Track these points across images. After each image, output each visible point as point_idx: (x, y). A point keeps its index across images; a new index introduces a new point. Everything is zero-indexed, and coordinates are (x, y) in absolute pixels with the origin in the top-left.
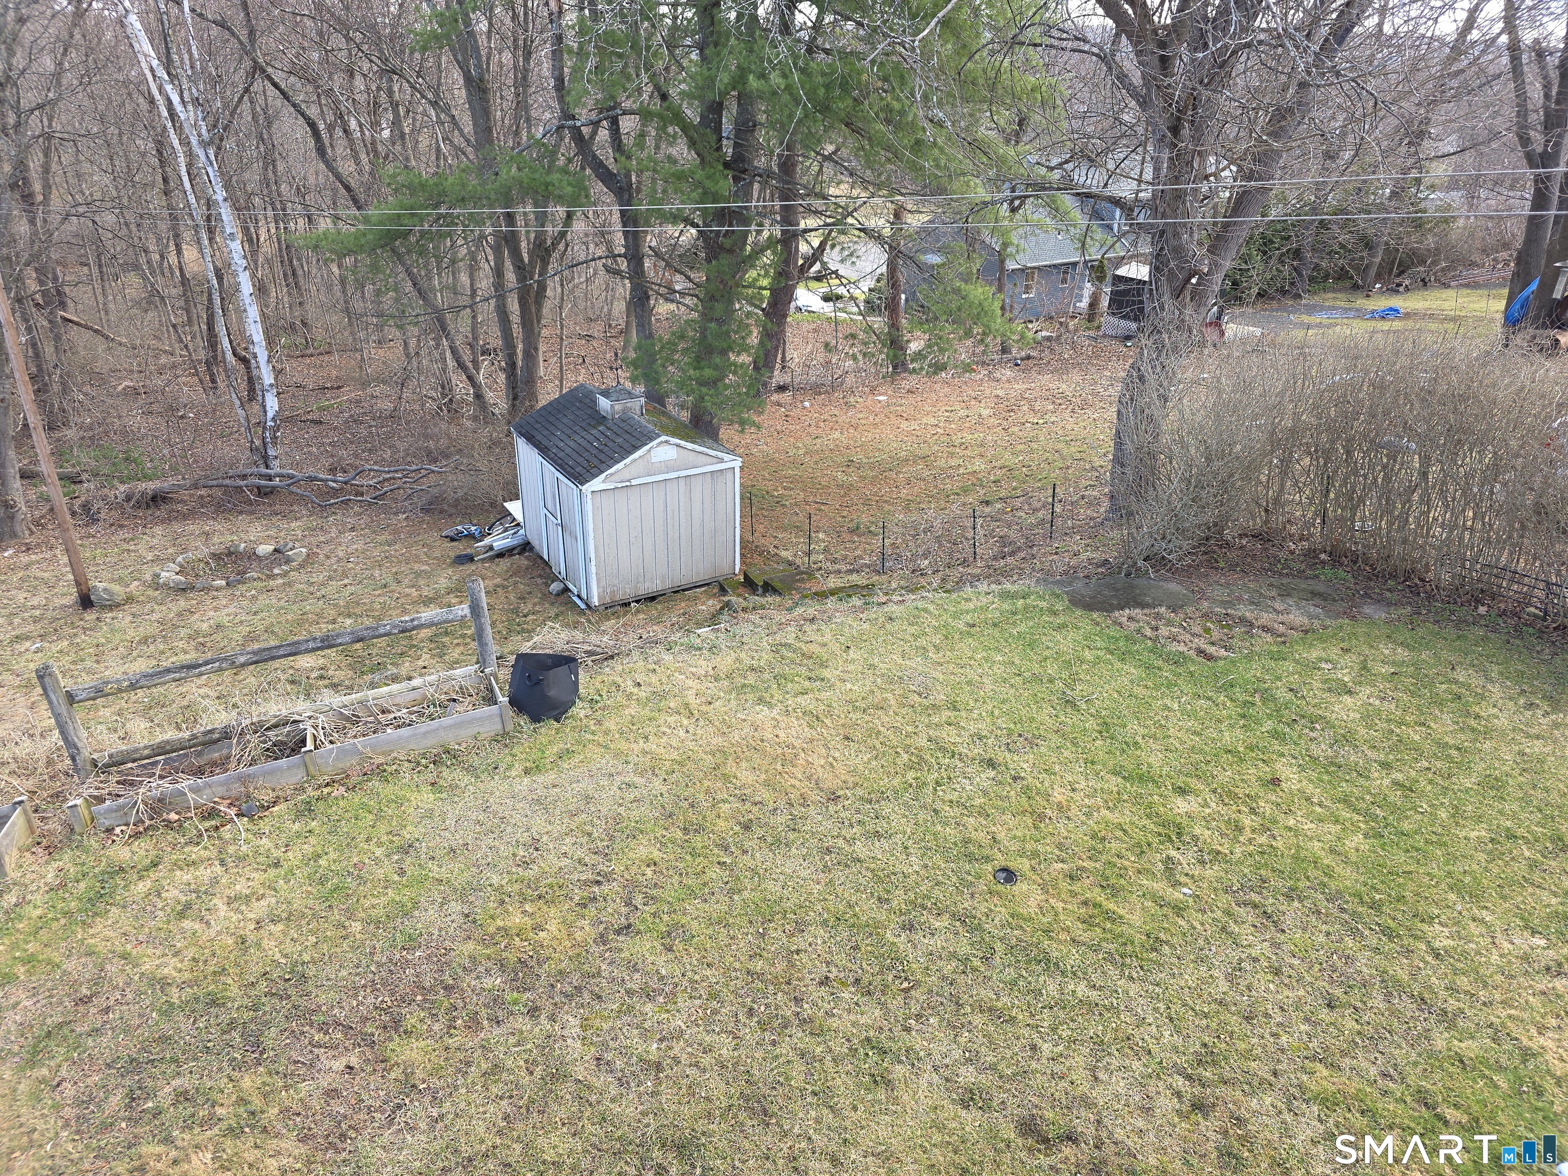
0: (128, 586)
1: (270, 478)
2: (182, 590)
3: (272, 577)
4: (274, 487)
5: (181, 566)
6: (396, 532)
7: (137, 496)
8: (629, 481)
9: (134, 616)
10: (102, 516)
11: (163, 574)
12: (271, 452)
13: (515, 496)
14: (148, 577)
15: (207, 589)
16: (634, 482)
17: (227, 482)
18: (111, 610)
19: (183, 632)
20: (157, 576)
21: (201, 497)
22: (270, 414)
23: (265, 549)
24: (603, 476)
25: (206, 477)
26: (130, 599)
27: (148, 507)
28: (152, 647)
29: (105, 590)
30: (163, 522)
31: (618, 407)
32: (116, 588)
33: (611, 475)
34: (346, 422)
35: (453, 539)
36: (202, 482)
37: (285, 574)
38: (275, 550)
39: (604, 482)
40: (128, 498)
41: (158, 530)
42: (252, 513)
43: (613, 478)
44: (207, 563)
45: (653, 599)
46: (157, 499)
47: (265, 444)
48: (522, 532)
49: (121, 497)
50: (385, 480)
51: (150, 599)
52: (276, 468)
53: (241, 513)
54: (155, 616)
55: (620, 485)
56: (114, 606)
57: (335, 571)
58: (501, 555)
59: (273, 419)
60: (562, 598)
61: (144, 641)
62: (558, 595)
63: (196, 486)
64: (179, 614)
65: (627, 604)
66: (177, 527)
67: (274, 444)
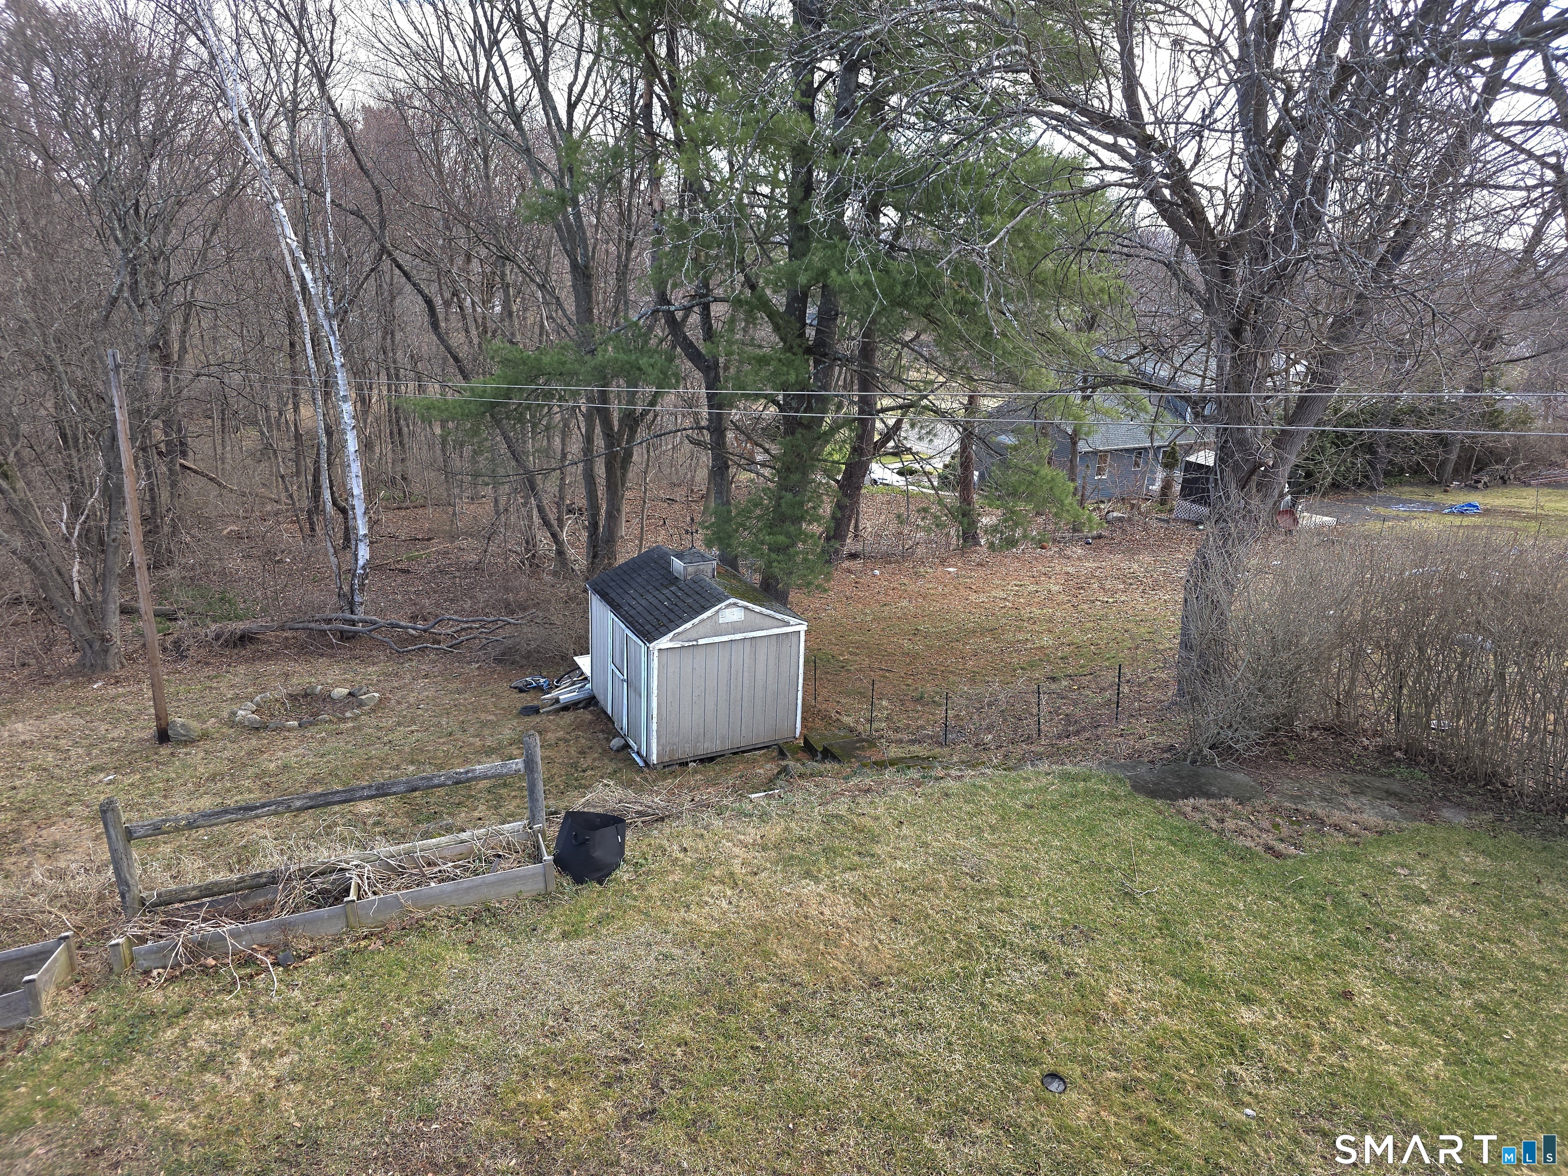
0: (205, 722)
1: (353, 623)
2: (256, 729)
3: (344, 720)
4: (356, 632)
5: (258, 705)
6: (468, 681)
7: (226, 635)
8: (697, 640)
9: (206, 752)
10: (191, 653)
11: (240, 712)
12: (357, 599)
13: (585, 651)
14: (225, 715)
15: (279, 729)
16: (701, 642)
17: (313, 625)
18: (186, 746)
19: (251, 771)
20: (234, 714)
21: (286, 638)
22: (361, 562)
23: (340, 692)
24: (671, 635)
25: (293, 620)
26: (205, 736)
27: (235, 646)
28: (219, 785)
29: (183, 725)
30: (246, 661)
31: (690, 569)
32: (194, 724)
33: (680, 633)
34: (432, 572)
35: (521, 690)
36: (289, 624)
37: (356, 718)
38: (350, 694)
39: (671, 640)
40: (218, 637)
41: (242, 669)
42: (332, 656)
43: (681, 637)
44: (283, 703)
45: (711, 759)
46: (244, 639)
47: (352, 590)
48: (589, 686)
49: (211, 635)
50: (463, 629)
51: (224, 737)
52: (360, 613)
53: (322, 655)
54: (227, 754)
55: (687, 644)
56: (189, 741)
57: (404, 717)
58: (566, 708)
59: (363, 568)
60: (621, 755)
61: (213, 778)
62: (618, 751)
63: (282, 628)
64: (249, 754)
65: (685, 764)
66: (261, 667)
67: (362, 590)
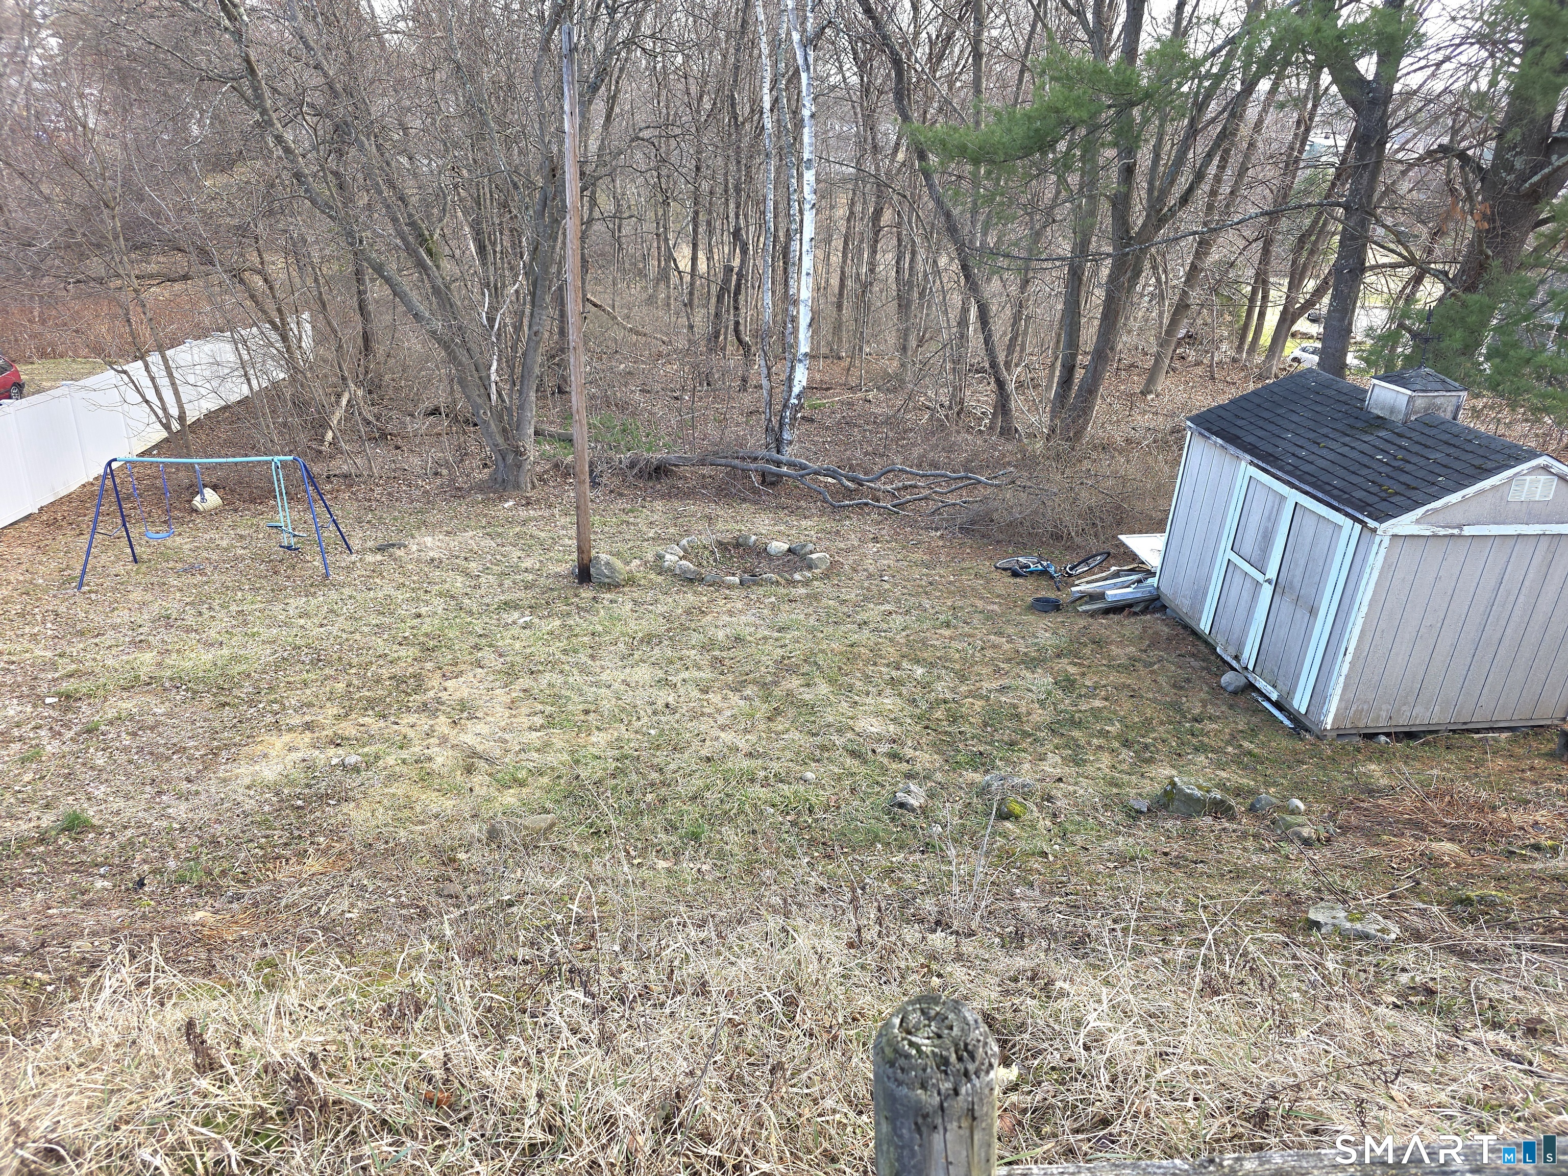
0: (628, 563)
1: (778, 464)
2: (690, 580)
3: (792, 583)
4: (780, 476)
5: (685, 550)
6: (931, 551)
7: (642, 464)
8: (1460, 527)
9: (635, 602)
10: (604, 480)
11: (668, 557)
12: (786, 436)
13: (1157, 525)
14: (650, 557)
15: (717, 584)
16: (1468, 531)
17: (737, 462)
18: (609, 590)
19: (695, 638)
20: (660, 557)
21: (704, 476)
22: (796, 390)
23: (778, 546)
24: (1420, 511)
25: (716, 453)
26: (631, 581)
27: (650, 477)
28: (657, 650)
29: (607, 563)
30: (663, 497)
31: (1420, 403)
32: (618, 564)
33: (1435, 510)
34: (839, 423)
35: (1015, 574)
36: (710, 458)
37: (806, 583)
38: (789, 550)
39: (1418, 521)
40: (632, 465)
41: (659, 505)
42: (756, 503)
43: (1434, 519)
44: (712, 552)
45: (1410, 735)
46: (660, 471)
47: (781, 425)
48: (1153, 581)
49: (626, 461)
50: (906, 488)
51: (652, 586)
52: (789, 453)
53: (744, 500)
54: (660, 609)
55: (1442, 532)
56: (612, 586)
57: (868, 590)
58: (1117, 609)
59: (799, 397)
60: (1241, 700)
61: (649, 639)
62: (1235, 693)
63: (702, 463)
64: (688, 612)
65: (1370, 736)
66: (676, 504)
67: (792, 426)
